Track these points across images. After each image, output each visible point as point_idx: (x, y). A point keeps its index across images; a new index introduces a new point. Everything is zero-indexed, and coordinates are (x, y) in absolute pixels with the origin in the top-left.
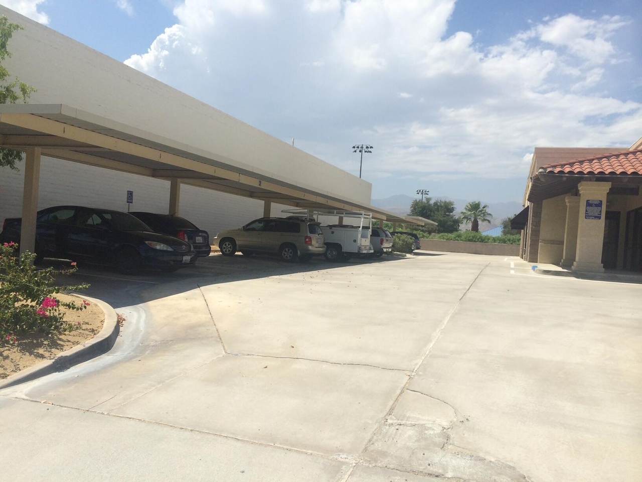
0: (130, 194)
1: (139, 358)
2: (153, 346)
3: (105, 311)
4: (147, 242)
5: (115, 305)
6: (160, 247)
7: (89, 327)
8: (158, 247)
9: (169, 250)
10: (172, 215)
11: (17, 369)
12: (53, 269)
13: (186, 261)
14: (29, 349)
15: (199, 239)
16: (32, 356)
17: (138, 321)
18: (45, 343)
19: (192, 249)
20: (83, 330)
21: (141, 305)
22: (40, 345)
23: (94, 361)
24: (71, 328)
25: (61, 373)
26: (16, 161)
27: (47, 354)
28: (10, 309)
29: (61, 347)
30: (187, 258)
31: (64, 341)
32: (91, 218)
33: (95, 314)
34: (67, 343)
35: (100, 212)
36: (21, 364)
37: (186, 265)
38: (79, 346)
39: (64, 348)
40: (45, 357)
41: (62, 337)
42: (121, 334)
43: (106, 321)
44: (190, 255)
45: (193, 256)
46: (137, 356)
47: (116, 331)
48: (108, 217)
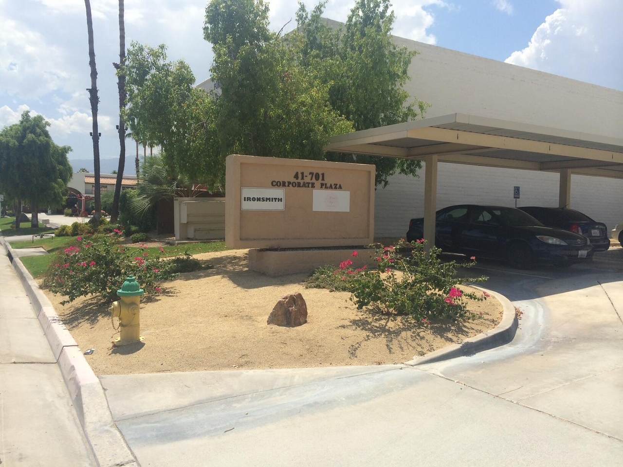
0: (517, 190)
1: (541, 353)
2: (555, 342)
3: (503, 303)
4: (538, 237)
5: (512, 298)
6: (552, 241)
7: (490, 317)
8: (550, 242)
9: (562, 244)
10: (563, 209)
11: (431, 349)
12: (455, 263)
13: (581, 256)
14: (440, 332)
15: (595, 233)
16: (443, 338)
17: (536, 316)
18: (452, 328)
19: (589, 243)
20: (484, 319)
21: (537, 299)
22: (449, 330)
23: (496, 350)
24: (474, 317)
25: (468, 357)
26: (417, 169)
27: (455, 339)
28: (423, 296)
29: (466, 334)
30: (583, 253)
31: (468, 329)
32: (482, 215)
33: (493, 305)
34: (471, 331)
35: (490, 209)
36: (435, 345)
37: (582, 260)
38: (481, 334)
39: (470, 335)
40: (453, 341)
41: (466, 324)
42: (520, 326)
43: (504, 313)
44: (587, 249)
45: (590, 250)
46: (538, 351)
47: (516, 324)
48: (498, 213)
